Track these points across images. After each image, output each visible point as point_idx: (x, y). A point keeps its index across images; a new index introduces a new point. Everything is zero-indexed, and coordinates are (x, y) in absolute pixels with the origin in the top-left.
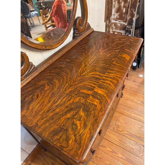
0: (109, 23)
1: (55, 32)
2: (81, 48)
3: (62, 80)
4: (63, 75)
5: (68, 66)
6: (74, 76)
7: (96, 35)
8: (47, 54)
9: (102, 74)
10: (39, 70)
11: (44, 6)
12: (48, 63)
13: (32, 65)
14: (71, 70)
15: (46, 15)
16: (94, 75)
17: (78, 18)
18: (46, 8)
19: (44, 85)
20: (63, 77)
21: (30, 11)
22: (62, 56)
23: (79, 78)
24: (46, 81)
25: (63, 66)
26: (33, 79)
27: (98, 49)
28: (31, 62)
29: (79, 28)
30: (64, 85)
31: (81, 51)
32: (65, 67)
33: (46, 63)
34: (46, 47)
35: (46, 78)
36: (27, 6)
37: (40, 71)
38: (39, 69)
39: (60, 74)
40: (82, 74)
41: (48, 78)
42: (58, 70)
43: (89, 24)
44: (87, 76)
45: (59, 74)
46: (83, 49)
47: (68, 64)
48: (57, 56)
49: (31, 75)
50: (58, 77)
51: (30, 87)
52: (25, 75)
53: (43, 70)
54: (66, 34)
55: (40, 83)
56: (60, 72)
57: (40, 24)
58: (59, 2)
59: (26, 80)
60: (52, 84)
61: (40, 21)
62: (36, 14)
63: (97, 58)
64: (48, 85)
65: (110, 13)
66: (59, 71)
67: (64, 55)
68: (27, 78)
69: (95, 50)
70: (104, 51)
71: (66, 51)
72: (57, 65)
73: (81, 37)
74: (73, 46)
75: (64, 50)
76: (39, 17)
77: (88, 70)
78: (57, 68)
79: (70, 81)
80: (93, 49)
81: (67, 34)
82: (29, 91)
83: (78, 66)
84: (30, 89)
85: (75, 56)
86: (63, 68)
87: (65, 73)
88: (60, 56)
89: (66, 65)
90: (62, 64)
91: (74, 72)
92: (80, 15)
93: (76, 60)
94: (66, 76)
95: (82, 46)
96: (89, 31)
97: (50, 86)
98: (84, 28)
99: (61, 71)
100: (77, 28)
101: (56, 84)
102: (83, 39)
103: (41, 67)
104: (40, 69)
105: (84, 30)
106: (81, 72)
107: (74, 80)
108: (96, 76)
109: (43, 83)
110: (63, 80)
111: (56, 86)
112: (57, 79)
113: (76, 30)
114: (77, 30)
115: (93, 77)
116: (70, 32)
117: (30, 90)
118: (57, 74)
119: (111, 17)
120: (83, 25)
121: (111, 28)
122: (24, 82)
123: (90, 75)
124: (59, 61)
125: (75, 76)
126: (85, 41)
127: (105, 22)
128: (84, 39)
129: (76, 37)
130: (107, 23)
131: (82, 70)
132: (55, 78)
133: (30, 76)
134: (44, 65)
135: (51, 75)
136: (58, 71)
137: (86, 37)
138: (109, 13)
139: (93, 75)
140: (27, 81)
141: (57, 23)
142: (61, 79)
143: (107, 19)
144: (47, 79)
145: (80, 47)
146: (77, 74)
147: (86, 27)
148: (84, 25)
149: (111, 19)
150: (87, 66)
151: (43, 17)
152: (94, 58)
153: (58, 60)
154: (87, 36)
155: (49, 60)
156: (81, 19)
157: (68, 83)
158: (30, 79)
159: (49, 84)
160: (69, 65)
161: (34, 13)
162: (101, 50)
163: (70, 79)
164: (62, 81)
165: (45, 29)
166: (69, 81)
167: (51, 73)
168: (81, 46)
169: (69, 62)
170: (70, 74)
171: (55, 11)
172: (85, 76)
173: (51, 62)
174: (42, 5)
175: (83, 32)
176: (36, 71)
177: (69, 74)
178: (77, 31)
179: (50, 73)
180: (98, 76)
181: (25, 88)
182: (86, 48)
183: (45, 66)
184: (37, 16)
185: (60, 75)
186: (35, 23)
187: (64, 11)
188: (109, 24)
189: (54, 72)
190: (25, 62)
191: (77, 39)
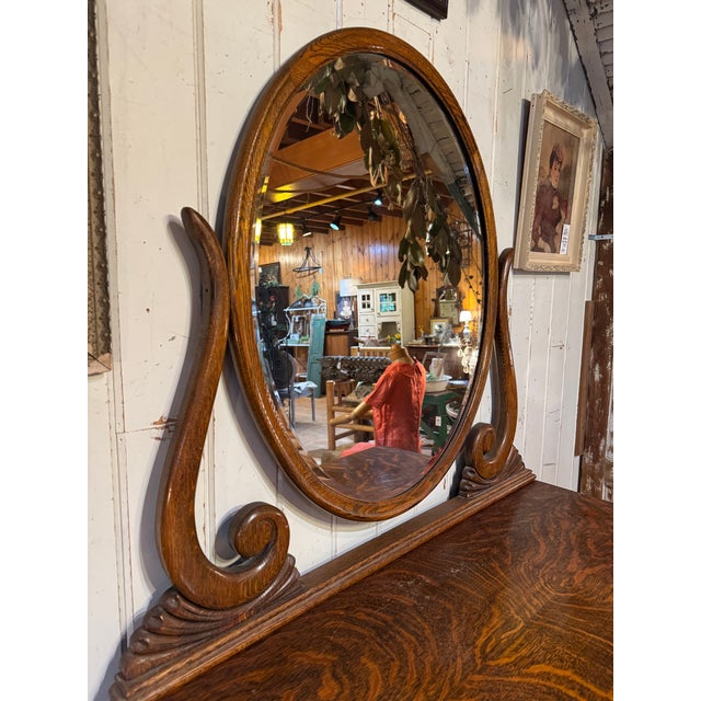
0: (595, 460)
1: (380, 459)
2: (482, 537)
3: (396, 669)
4: (405, 646)
5: (425, 604)
6: (454, 660)
7: (547, 500)
8: (349, 538)
9: (592, 688)
10: (309, 596)
11: (345, 372)
12: (348, 573)
13: (292, 568)
14: (442, 630)
15: (343, 398)
16: (554, 680)
17: (482, 426)
18: (350, 378)
19: (315, 673)
20: (402, 653)
21: (293, 378)
22: (404, 556)
23: (477, 678)
24: (329, 657)
25: (405, 600)
26: (276, 632)
27: (563, 559)
28: (291, 556)
29: (480, 461)
30: (404, 695)
31: (487, 553)
32: (415, 606)
33: (341, 574)
34: (356, 508)
35: (332, 638)
36: (289, 362)
37: (311, 604)
38: (308, 593)
39: (391, 637)
40: (493, 659)
41: (340, 641)
42: (384, 616)
43: (520, 453)
44: (516, 679)
45: (386, 633)
46: (493, 544)
47: (428, 597)
48: (385, 550)
49: (277, 610)
50: (381, 646)
51: (260, 667)
52: (255, 607)
53: (323, 598)
54: (432, 474)
55: (300, 659)
56: (391, 626)
57: (311, 421)
58: (406, 369)
59: (251, 628)
60: (352, 678)
61: (316, 411)
62: (311, 389)
63: (560, 597)
64: (335, 676)
65: (596, 425)
66: (389, 618)
67: (411, 552)
68: (259, 620)
69: (547, 559)
70: (588, 571)
71: (423, 540)
72: (380, 589)
73: (484, 494)
74: (452, 523)
75: (415, 533)
76: (316, 400)
77: (521, 645)
78: (380, 605)
79: (433, 681)
80: (537, 552)
81: (436, 476)
82: (251, 683)
83: (475, 617)
84: (258, 676)
85: (460, 567)
86: (403, 608)
87: (413, 639)
88: (398, 555)
89: (417, 598)
90: (401, 592)
91: (456, 641)
92: (488, 420)
93: (461, 586)
94: (415, 652)
95: (490, 530)
96: (515, 477)
97: (341, 684)
98: (497, 463)
99: (396, 621)
100: (473, 461)
101: (367, 682)
102: (493, 503)
103: (320, 587)
104: (311, 594)
105: (498, 473)
106: (488, 650)
107: (455, 684)
108: (562, 688)
109: (315, 660)
110: (402, 667)
111: (371, 692)
112: (374, 657)
113: (467, 468)
114: (472, 466)
115: (549, 688)
116: (446, 468)
117: (258, 679)
118: (380, 632)
119: (603, 441)
120: (494, 455)
121: (602, 481)
122: (243, 633)
123: (532, 676)
124: (390, 575)
125: (459, 660)
126: (501, 515)
127: (576, 454)
128: (496, 505)
129: (466, 490)
130: (587, 460)
131: (489, 639)
132: (367, 648)
133: (272, 613)
134: (334, 579)
135: (350, 632)
136: (385, 622)
137: (502, 499)
138: (593, 425)
139: (549, 679)
140: (255, 636)
141: (383, 427)
142: (393, 660)
143: (585, 447)
144: (335, 647)
145: (479, 533)
146: (467, 656)
147: (507, 463)
148: (499, 453)
149: (601, 448)
150: (516, 626)
151: (333, 401)
152: (544, 596)
153: (386, 572)
154: (508, 496)
155: (355, 563)
156: (491, 432)
157: (426, 691)
158: (265, 630)
159: (339, 671)
160: (430, 602)
161: (303, 385)
162: (576, 566)
163: (438, 670)
164: (399, 671)
165: (327, 440)
166: (430, 683)
167: (353, 623)
168: (482, 529)
169: (432, 589)
170: (433, 644)
171: (386, 393)
172: (508, 674)
173: (359, 571)
174: (339, 367)
175: (495, 478)
176: (298, 598)
177: (430, 646)
178: (472, 472)
179: (350, 620)
180: (573, 689)
181: (239, 666)
182: (508, 542)
183: (335, 585)
184: (312, 396)
185: (391, 642)
186: (296, 417)
187: (414, 397)
188: (597, 466)
189: (366, 618)
190: (275, 550)
191: (467, 500)
